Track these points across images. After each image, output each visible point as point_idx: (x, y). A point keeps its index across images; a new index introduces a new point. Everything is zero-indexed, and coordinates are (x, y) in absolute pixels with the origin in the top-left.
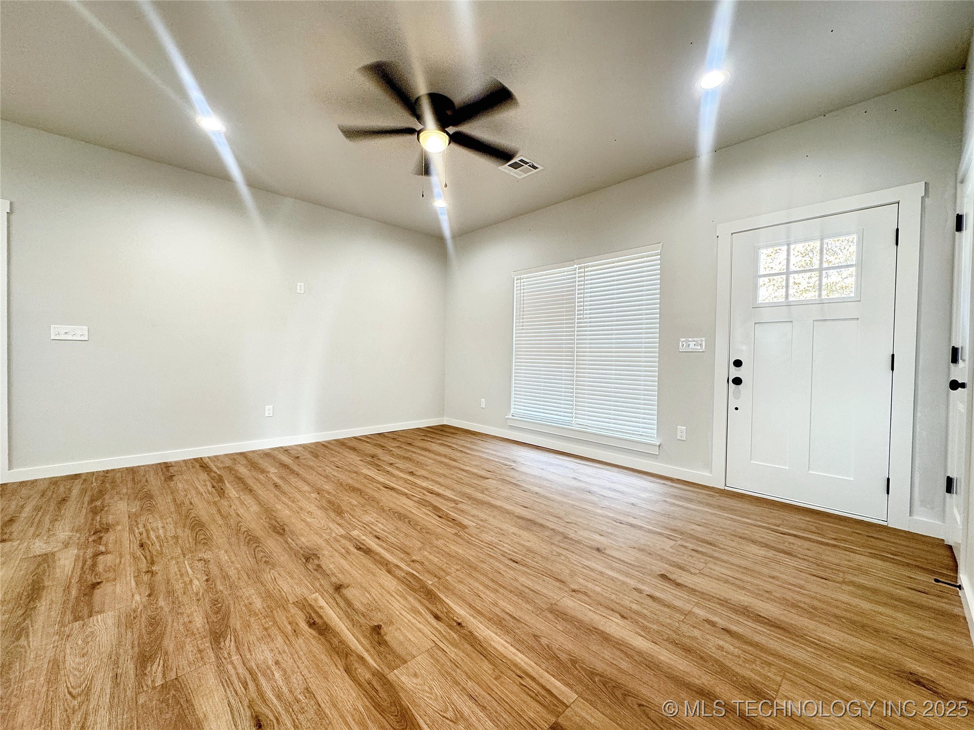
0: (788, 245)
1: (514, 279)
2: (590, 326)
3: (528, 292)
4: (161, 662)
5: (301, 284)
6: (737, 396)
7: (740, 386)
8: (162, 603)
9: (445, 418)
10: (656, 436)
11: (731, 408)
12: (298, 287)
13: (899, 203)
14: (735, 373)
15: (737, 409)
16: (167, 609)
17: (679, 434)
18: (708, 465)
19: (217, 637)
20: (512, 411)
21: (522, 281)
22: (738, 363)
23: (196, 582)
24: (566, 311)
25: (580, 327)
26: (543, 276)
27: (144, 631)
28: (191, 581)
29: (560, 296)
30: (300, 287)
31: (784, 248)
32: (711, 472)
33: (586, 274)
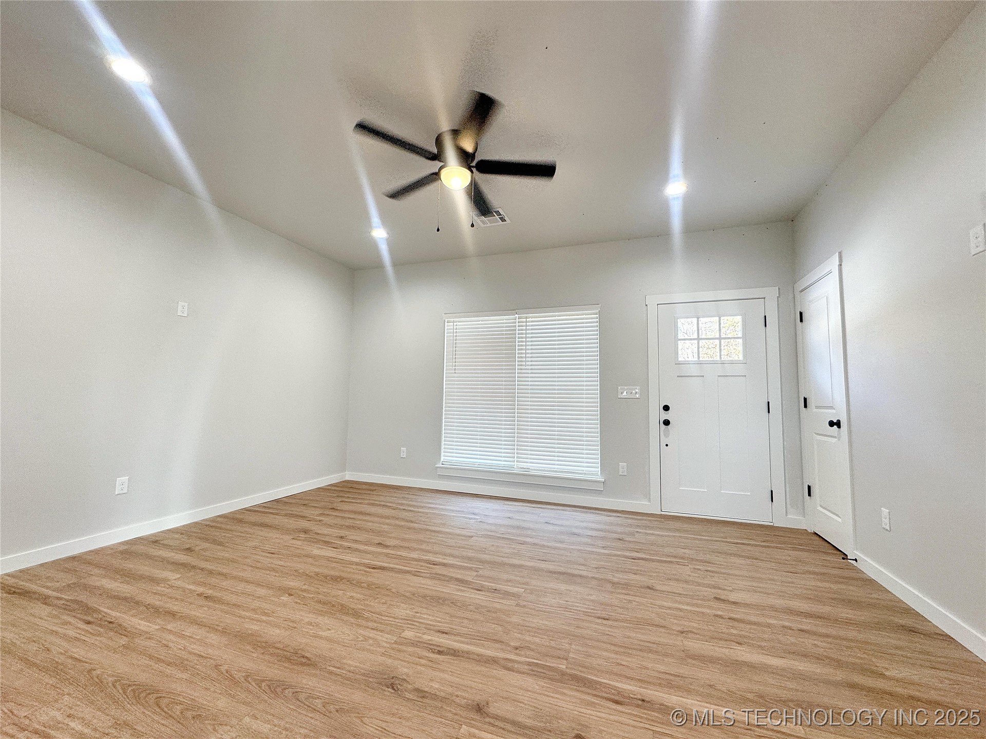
0: (698, 318)
1: (445, 321)
2: (532, 373)
3: (461, 336)
5: (183, 304)
6: (667, 435)
7: (669, 427)
9: (346, 472)
10: (599, 473)
11: (663, 445)
12: (180, 308)
13: (764, 298)
14: (665, 416)
15: (667, 445)
17: (621, 470)
18: (647, 496)
20: (442, 459)
21: (455, 324)
22: (666, 408)
24: (505, 357)
25: (521, 373)
26: (479, 321)
29: (499, 342)
30: (182, 308)
31: (695, 320)
32: (649, 501)
33: (527, 324)
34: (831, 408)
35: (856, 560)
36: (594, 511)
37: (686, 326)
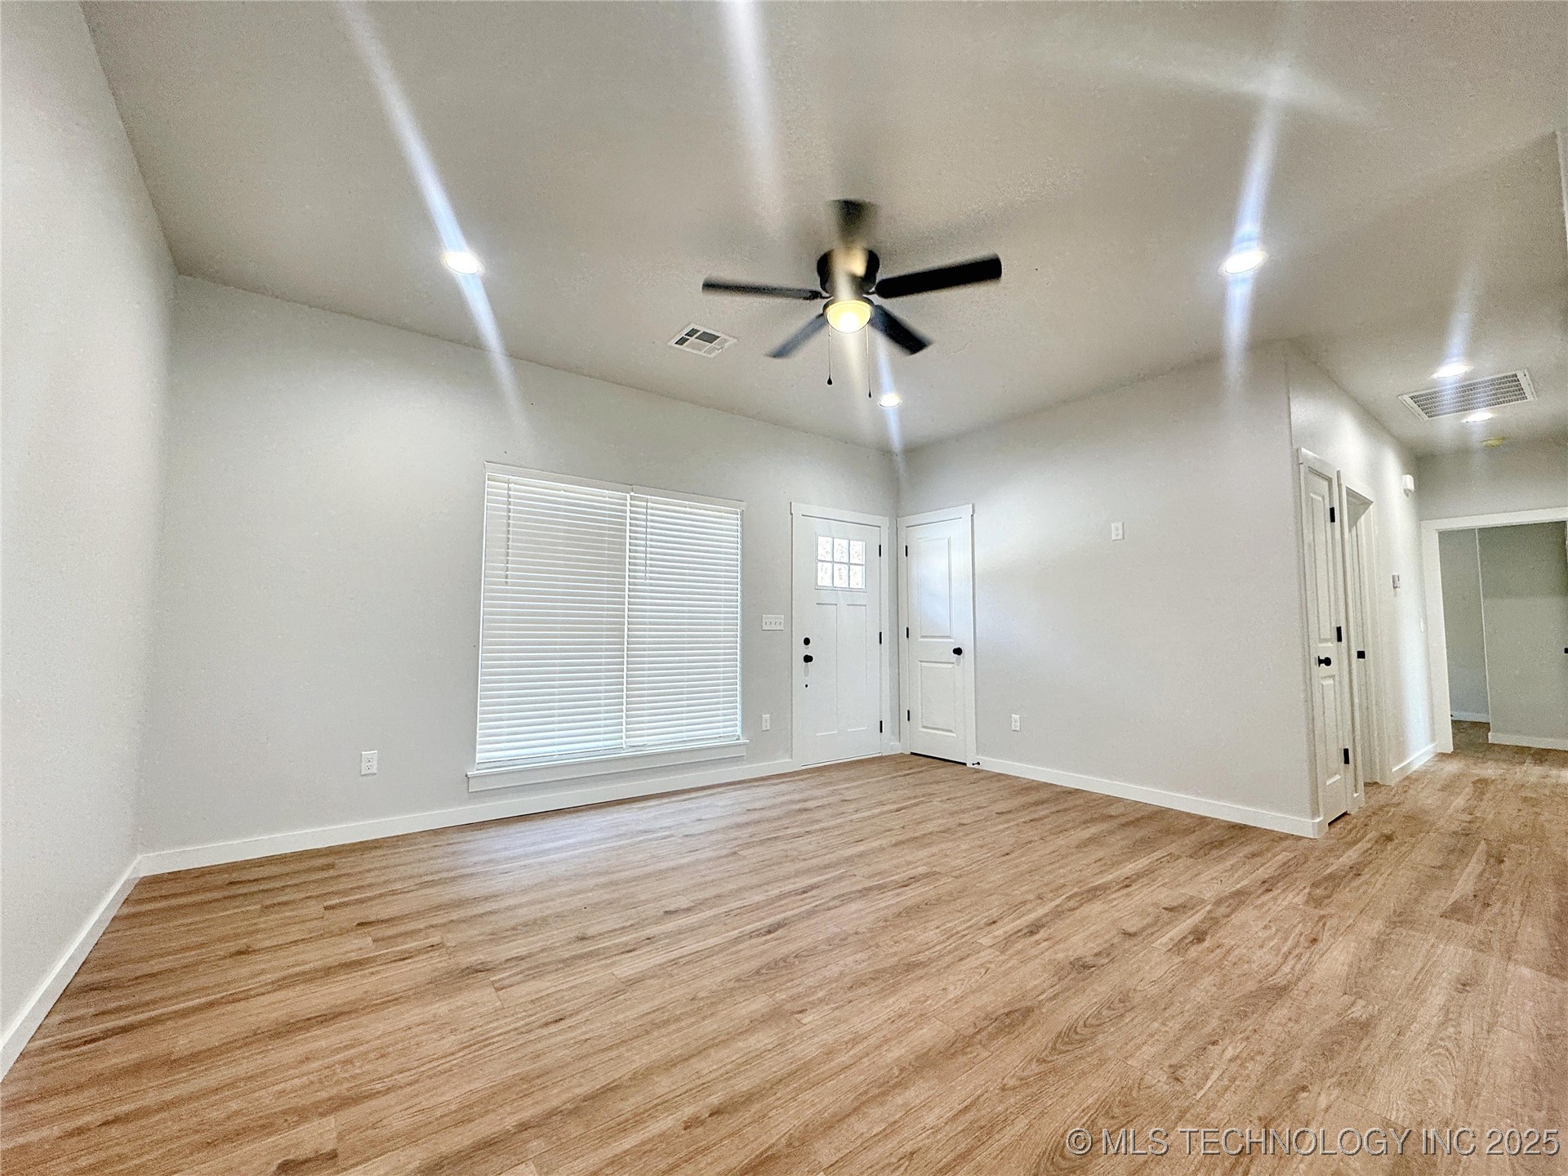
0: (833, 538)
4: (1350, 1012)
6: (806, 673)
7: (811, 663)
8: (1298, 1065)
10: (741, 733)
13: (879, 527)
14: (807, 651)
15: (806, 686)
16: (1299, 1053)
17: (764, 724)
18: (789, 751)
19: (1281, 991)
20: (479, 757)
22: (807, 641)
23: (1229, 1053)
24: (609, 562)
25: (634, 590)
27: (1345, 1053)
28: (1232, 1060)
31: (830, 539)
32: (791, 757)
33: (649, 511)
34: (949, 637)
35: (978, 763)
36: (757, 784)
37: (824, 544)
